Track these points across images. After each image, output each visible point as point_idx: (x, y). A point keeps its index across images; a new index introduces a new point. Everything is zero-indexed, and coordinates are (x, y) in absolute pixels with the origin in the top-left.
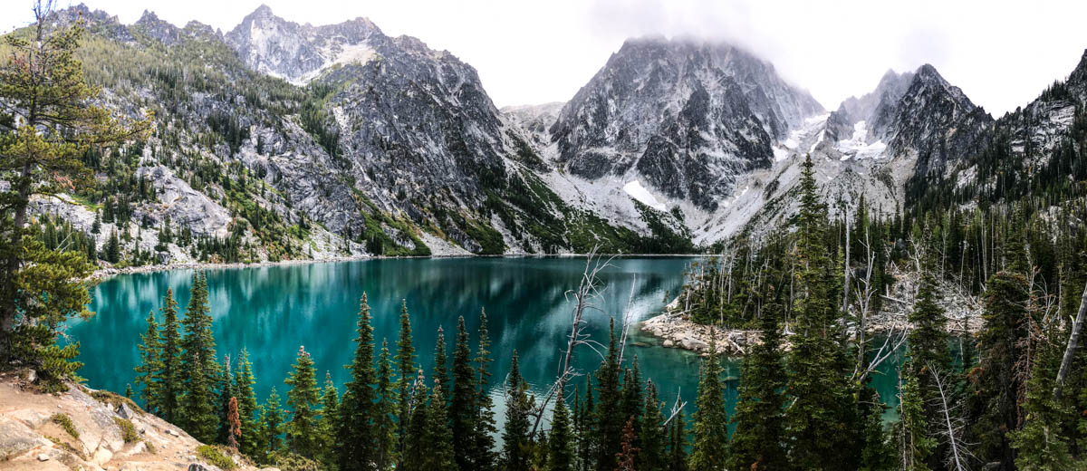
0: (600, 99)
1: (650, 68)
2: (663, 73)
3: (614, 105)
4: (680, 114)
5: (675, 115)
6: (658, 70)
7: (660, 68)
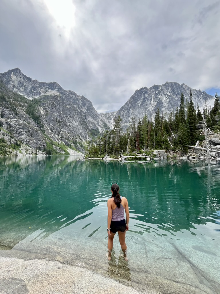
0: (128, 109)
1: (143, 98)
2: (147, 98)
3: (132, 110)
4: (153, 110)
5: (151, 111)
6: (145, 98)
7: (146, 97)
